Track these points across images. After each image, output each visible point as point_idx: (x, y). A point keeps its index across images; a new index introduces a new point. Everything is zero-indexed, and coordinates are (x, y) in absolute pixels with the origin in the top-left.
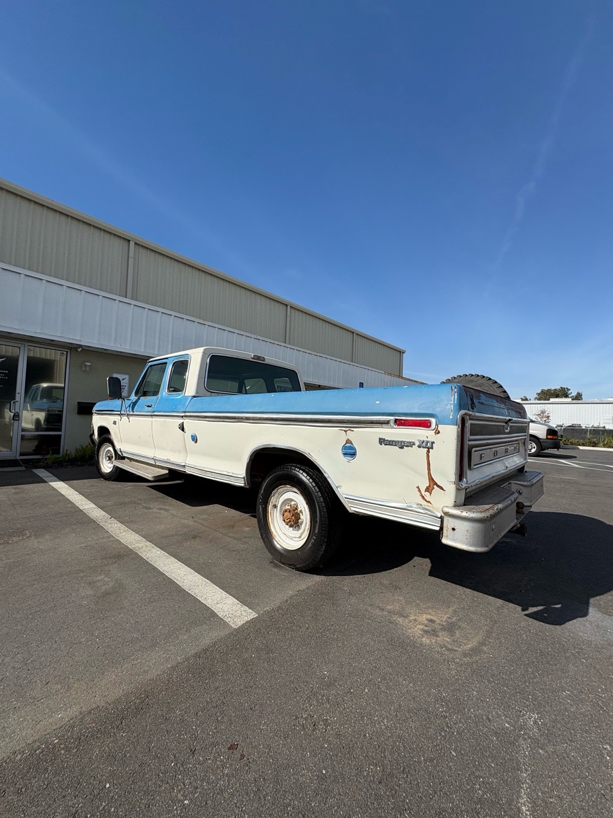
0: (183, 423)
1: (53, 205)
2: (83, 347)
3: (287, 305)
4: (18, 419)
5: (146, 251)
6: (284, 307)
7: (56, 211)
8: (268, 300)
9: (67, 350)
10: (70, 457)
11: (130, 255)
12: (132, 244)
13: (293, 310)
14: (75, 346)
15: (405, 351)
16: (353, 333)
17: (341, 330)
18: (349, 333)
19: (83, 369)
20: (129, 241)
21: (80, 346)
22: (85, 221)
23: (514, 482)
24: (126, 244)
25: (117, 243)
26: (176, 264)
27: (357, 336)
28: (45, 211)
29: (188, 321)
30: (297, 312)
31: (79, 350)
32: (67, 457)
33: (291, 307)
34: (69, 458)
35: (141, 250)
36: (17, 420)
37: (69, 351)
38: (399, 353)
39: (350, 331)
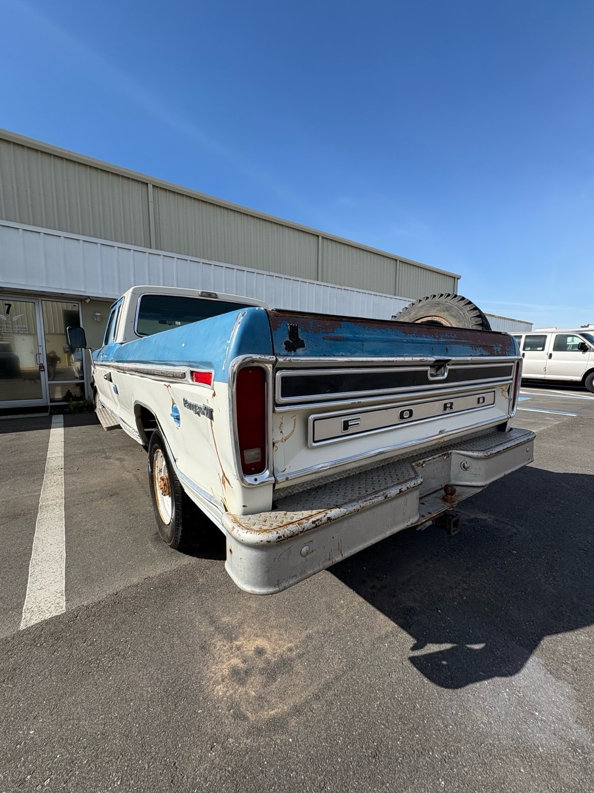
0: (110, 373)
1: (70, 155)
2: (91, 298)
3: (318, 236)
4: (43, 369)
5: (165, 192)
6: (315, 238)
7: (75, 162)
8: (297, 233)
9: (78, 302)
10: (90, 404)
11: (150, 200)
12: (150, 186)
13: (325, 241)
14: (85, 298)
15: (461, 277)
16: (396, 260)
17: (382, 258)
18: (392, 261)
19: (95, 320)
20: (147, 184)
21: (88, 297)
22: (103, 169)
23: (458, 451)
24: (144, 187)
25: (136, 188)
26: (196, 203)
27: (401, 263)
28: (65, 163)
29: (193, 263)
30: (329, 242)
31: (88, 301)
32: (86, 403)
33: (323, 237)
34: (88, 404)
35: (162, 194)
36: (42, 371)
37: (80, 303)
38: (452, 280)
39: (393, 259)
